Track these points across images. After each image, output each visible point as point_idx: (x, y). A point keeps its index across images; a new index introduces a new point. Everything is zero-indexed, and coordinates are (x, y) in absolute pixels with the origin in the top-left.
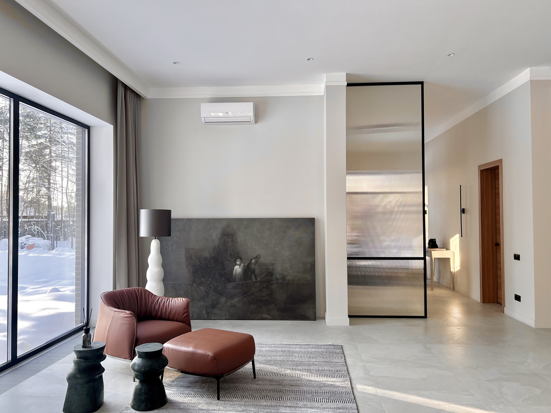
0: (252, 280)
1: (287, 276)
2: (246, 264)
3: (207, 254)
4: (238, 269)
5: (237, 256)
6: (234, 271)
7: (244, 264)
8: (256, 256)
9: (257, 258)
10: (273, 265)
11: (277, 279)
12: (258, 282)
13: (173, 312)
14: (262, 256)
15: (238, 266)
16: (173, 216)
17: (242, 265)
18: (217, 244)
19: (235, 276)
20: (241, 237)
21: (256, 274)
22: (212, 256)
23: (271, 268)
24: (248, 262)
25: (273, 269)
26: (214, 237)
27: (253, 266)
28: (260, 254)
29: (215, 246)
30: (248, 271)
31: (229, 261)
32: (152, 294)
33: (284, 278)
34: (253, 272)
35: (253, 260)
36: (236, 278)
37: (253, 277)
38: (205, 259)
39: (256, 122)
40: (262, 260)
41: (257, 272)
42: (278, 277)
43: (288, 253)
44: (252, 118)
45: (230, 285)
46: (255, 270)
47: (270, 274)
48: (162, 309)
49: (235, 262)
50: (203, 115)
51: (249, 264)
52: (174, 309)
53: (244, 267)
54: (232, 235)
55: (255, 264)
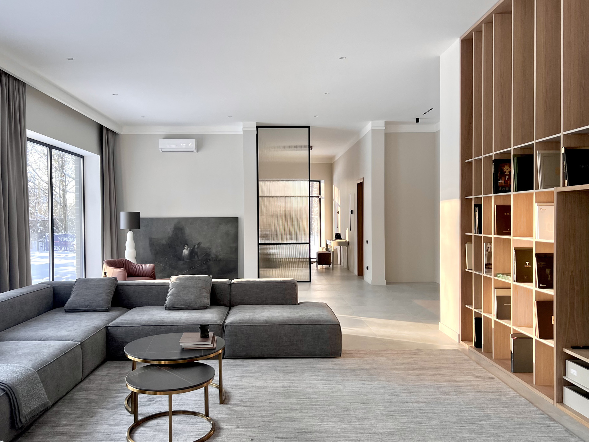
0: (195, 259)
1: (219, 256)
2: (191, 248)
3: (164, 242)
4: (186, 252)
5: (185, 243)
6: (183, 253)
7: (190, 248)
8: (198, 243)
9: (199, 244)
10: (210, 249)
11: (212, 258)
12: (199, 260)
13: (145, 272)
14: (202, 243)
15: (186, 250)
16: (142, 216)
17: (189, 249)
18: (171, 235)
19: (184, 256)
20: (188, 231)
21: (198, 255)
22: (168, 243)
23: (209, 250)
24: (193, 247)
25: (210, 252)
26: (169, 230)
27: (196, 250)
28: (201, 242)
29: (170, 236)
30: (192, 253)
31: (179, 246)
32: (132, 263)
33: (217, 257)
34: (196, 253)
35: (196, 246)
36: (185, 257)
37: (196, 257)
38: (163, 245)
39: (197, 152)
40: (202, 245)
41: (199, 254)
42: (213, 256)
43: (220, 241)
44: (195, 149)
45: (181, 263)
46: (197, 253)
47: (208, 255)
48: (138, 271)
49: (184, 246)
50: (160, 147)
51: (194, 248)
52: (146, 270)
53: (190, 250)
54: (182, 229)
55: (198, 248)
